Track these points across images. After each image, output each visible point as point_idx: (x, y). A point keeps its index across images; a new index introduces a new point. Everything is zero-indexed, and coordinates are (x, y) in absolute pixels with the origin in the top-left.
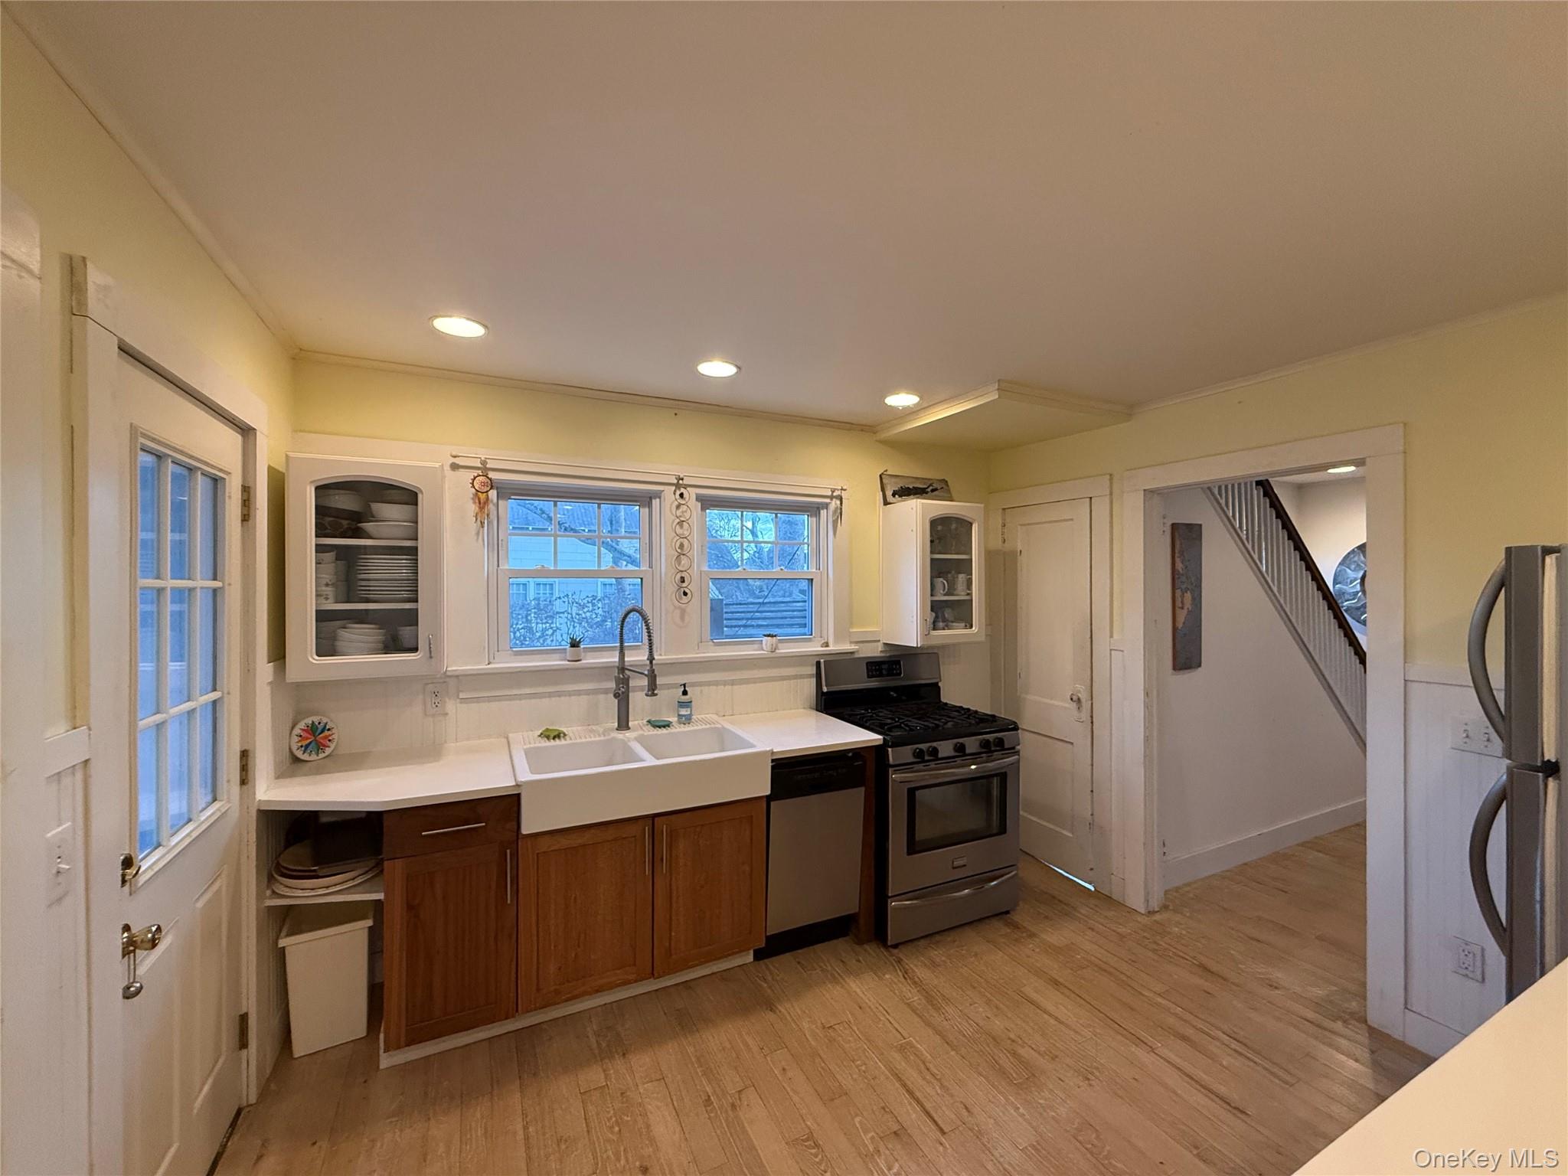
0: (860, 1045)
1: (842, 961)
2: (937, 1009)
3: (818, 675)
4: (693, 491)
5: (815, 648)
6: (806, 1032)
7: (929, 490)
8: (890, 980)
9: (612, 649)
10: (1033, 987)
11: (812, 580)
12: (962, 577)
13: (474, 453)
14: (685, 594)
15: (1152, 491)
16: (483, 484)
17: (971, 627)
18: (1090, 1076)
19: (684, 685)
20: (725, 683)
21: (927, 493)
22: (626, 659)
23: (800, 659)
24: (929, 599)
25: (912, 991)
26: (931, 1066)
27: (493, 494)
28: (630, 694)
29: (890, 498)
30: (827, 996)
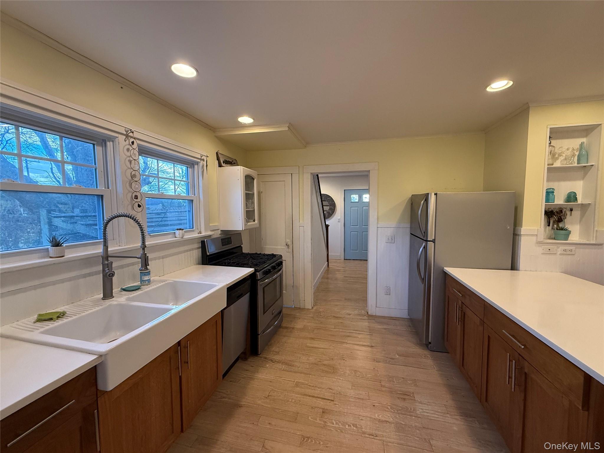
0: (284, 394)
1: (247, 370)
2: (293, 366)
3: (203, 247)
5: (195, 235)
6: (262, 404)
7: (233, 163)
8: (270, 366)
10: (309, 343)
11: (192, 200)
12: (252, 201)
14: (139, 206)
17: (254, 221)
18: (344, 358)
20: (159, 258)
22: (109, 250)
23: (191, 241)
24: (245, 209)
25: (280, 365)
26: (310, 384)
29: (222, 164)
30: (254, 386)
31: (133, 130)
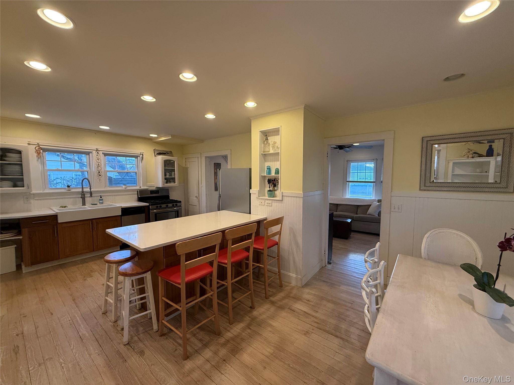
3: (138, 194)
4: (101, 152)
5: (138, 188)
7: (166, 153)
9: (80, 188)
11: (136, 173)
12: (173, 173)
13: (36, 141)
14: (100, 175)
15: (207, 157)
16: (39, 149)
17: (175, 183)
19: (101, 196)
20: (112, 196)
21: (166, 154)
22: (84, 190)
23: (133, 190)
24: (164, 177)
27: (41, 151)
28: (85, 198)
29: (156, 155)
31: (98, 148)
